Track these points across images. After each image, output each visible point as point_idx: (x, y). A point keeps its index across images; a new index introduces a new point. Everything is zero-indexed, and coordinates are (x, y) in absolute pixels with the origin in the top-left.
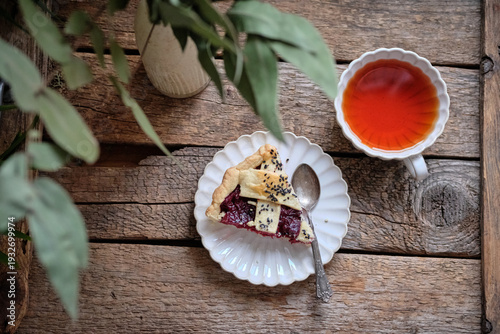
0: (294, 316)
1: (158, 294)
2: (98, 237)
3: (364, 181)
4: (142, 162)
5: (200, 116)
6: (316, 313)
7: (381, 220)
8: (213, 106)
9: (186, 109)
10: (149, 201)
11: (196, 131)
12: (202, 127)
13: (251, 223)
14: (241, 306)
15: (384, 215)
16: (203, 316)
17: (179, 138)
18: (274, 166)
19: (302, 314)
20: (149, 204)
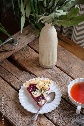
0: (24, 121)
1: (2, 95)
2: (2, 77)
3: (65, 108)
4: (24, 71)
5: (43, 72)
6: (29, 124)
7: (62, 118)
8: (47, 72)
9: (41, 69)
10: (18, 78)
11: (40, 74)
12: (41, 74)
13: (32, 92)
14: (15, 110)
15: (63, 118)
16: (6, 105)
17: (35, 73)
18: (48, 85)
19: (26, 122)
20: (17, 79)
